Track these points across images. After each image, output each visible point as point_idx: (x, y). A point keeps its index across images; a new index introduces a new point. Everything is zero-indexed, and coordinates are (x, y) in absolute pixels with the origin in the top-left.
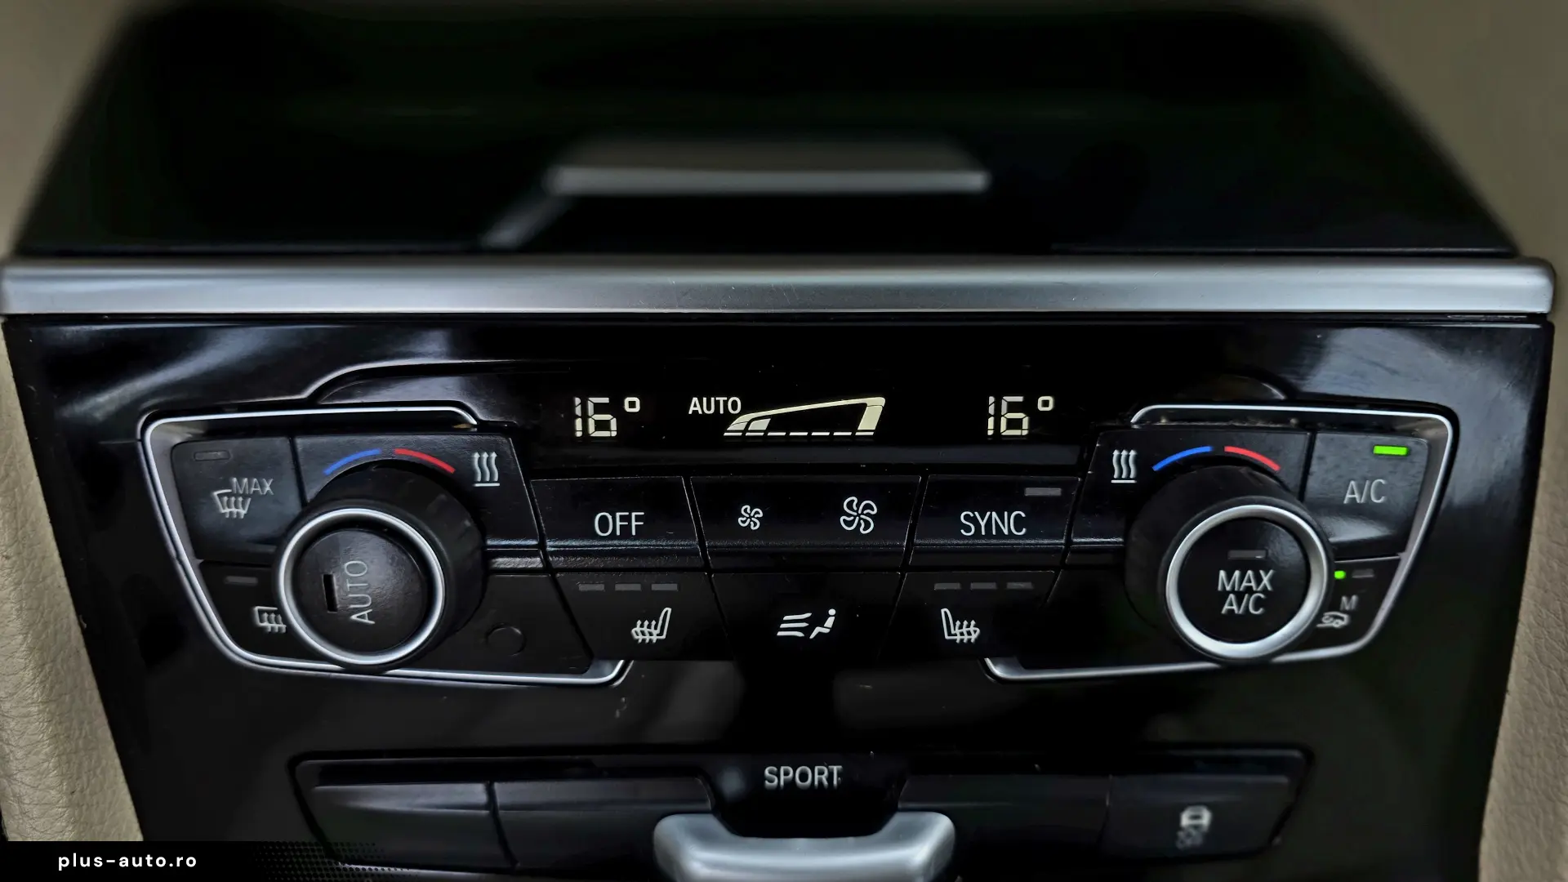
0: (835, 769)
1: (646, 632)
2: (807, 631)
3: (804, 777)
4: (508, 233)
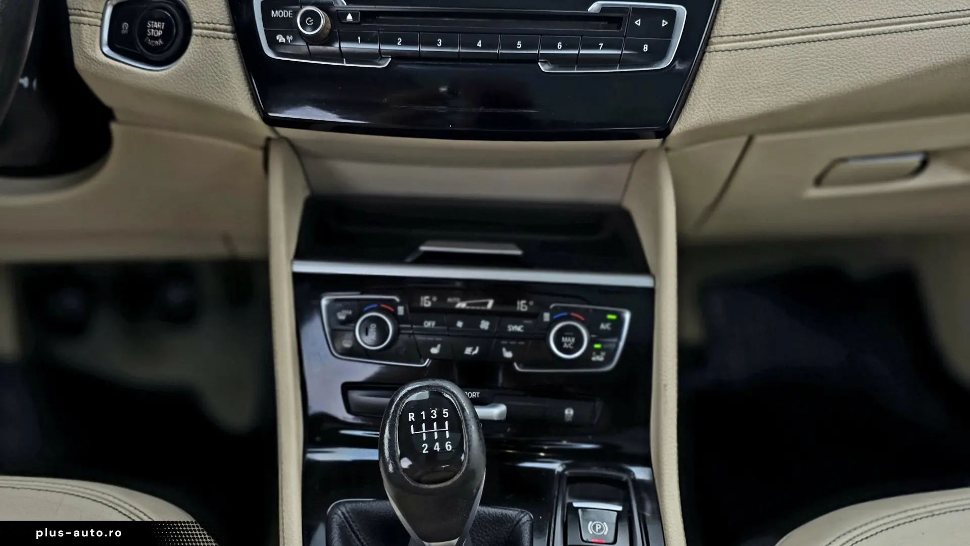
0: (478, 393)
1: (434, 351)
2: (472, 352)
3: (470, 395)
4: (409, 260)
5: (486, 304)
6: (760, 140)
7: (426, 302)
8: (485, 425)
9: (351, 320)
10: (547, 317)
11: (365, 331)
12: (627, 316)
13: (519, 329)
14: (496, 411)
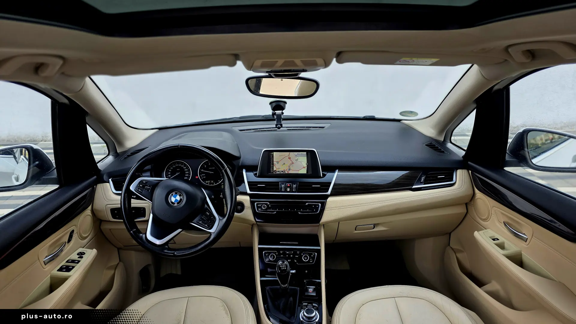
5: (292, 252)
6: (340, 222)
7: (281, 252)
8: (292, 273)
9: (269, 255)
10: (302, 254)
11: (271, 257)
12: (316, 254)
13: (297, 256)
14: (294, 271)
